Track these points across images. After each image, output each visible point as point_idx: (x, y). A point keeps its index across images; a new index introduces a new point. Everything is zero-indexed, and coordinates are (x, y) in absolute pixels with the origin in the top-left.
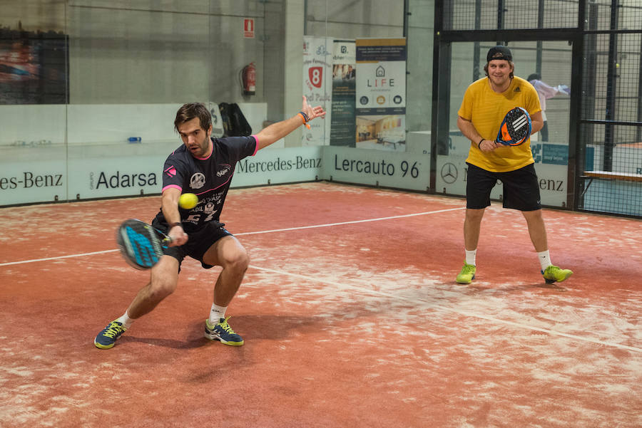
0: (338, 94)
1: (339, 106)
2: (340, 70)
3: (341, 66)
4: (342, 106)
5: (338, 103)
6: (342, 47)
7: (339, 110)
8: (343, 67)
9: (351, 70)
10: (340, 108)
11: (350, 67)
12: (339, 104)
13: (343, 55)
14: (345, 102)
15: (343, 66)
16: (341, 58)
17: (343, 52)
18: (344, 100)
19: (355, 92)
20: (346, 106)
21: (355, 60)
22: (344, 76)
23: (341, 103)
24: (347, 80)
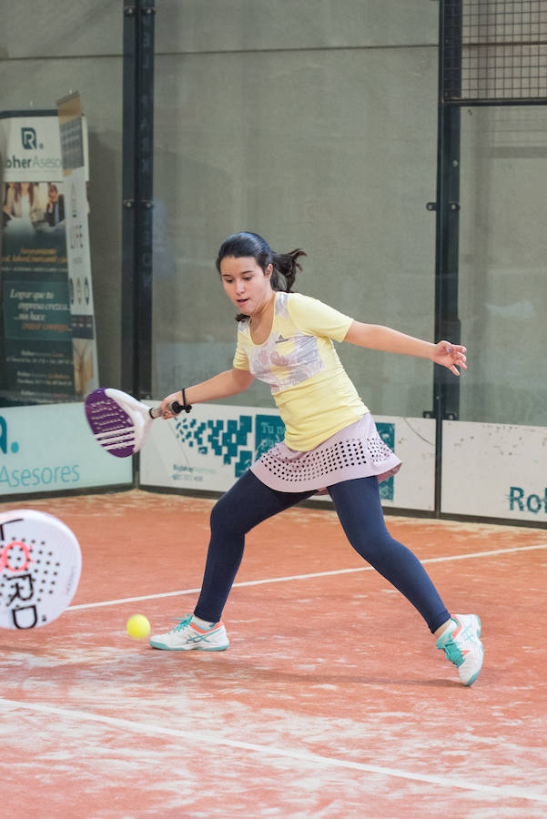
0: (28, 269)
1: (31, 306)
2: (25, 198)
3: (25, 187)
4: (40, 307)
5: (28, 295)
6: (24, 130)
7: (33, 317)
8: (31, 191)
9: (56, 200)
10: (37, 312)
11: (52, 189)
12: (31, 300)
13: (30, 154)
14: (50, 296)
15: (32, 186)
16: (25, 163)
17: (27, 146)
18: (45, 291)
19: (65, 265)
20: (53, 307)
21: (61, 169)
22: (35, 219)
23: (39, 296)
24: (47, 227)
